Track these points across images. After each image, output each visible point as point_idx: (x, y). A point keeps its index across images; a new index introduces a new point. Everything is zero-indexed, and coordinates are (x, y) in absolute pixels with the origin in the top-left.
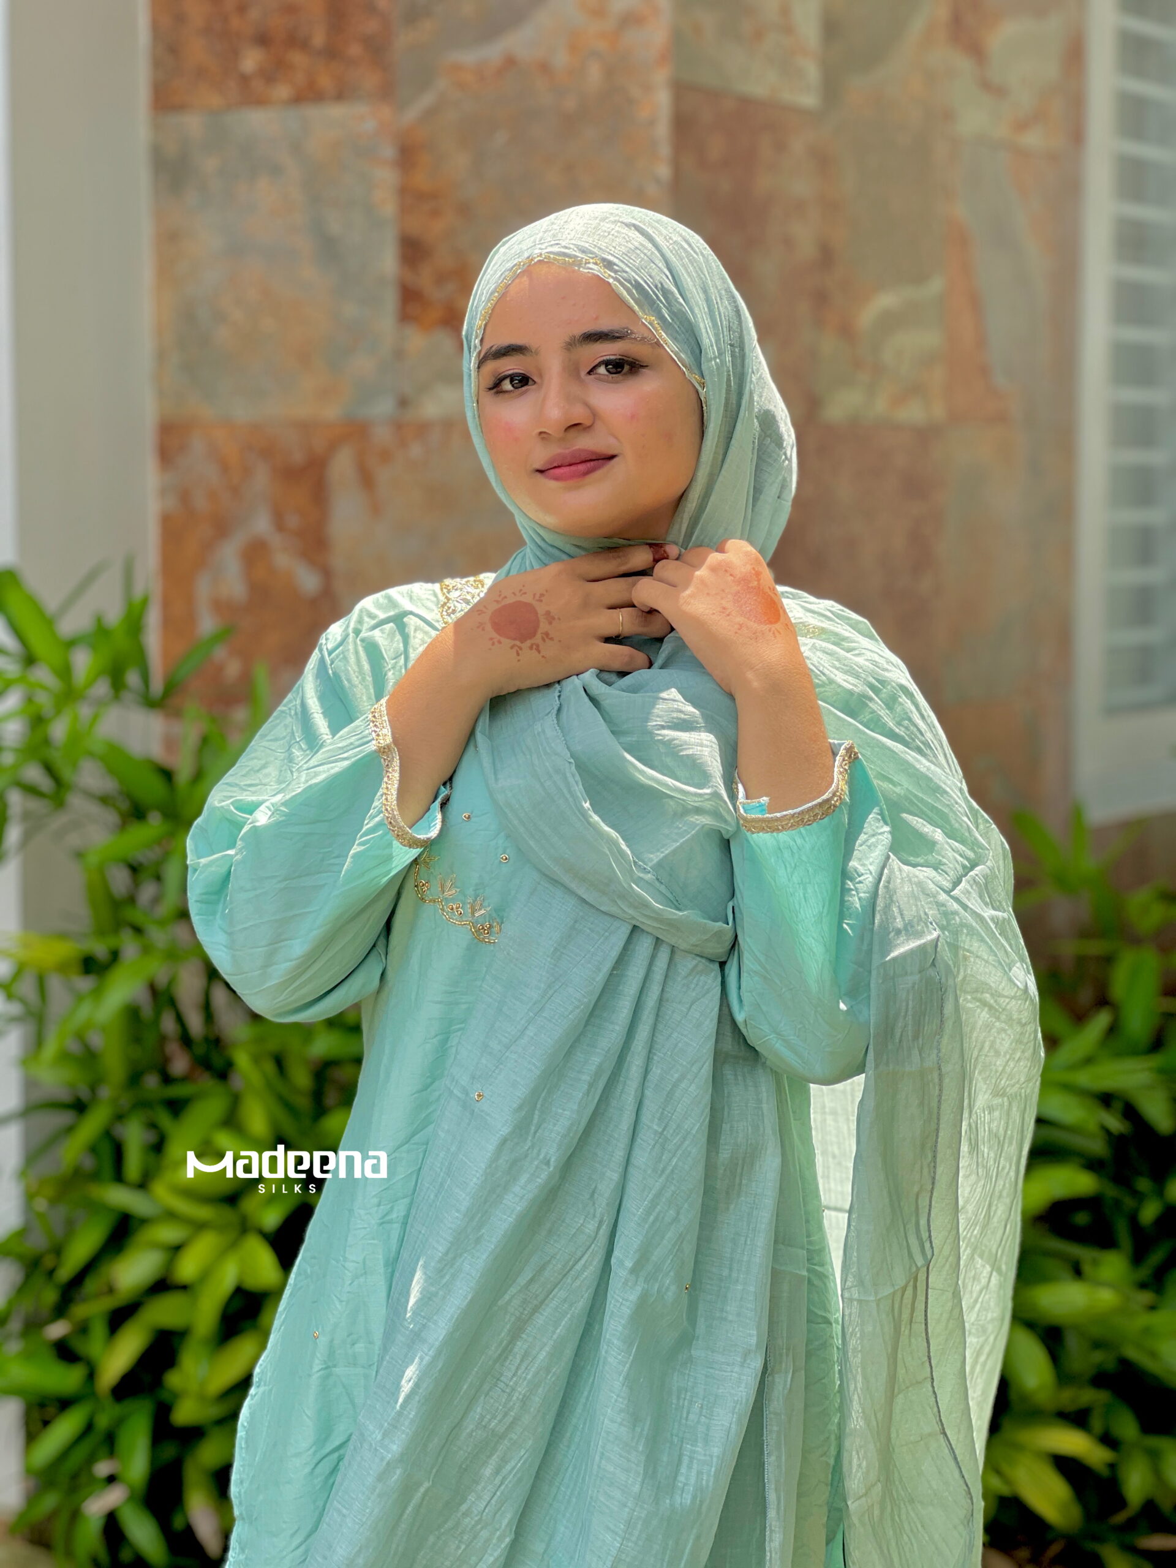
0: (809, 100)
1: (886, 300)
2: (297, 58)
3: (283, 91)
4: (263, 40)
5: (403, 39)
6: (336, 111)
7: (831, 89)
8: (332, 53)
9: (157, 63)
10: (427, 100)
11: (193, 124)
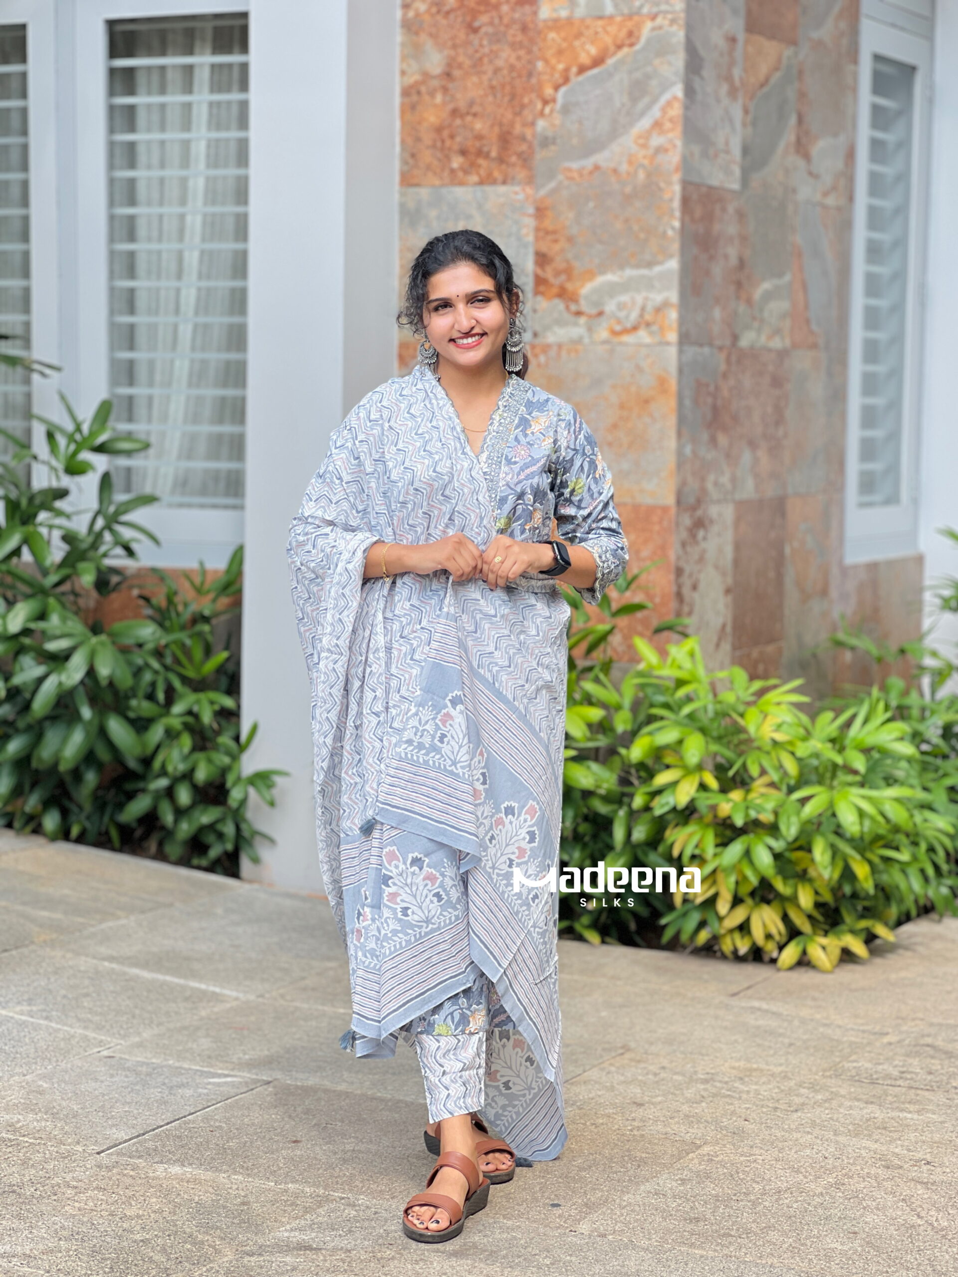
0: (736, 186)
1: (766, 286)
2: (481, 161)
3: (474, 178)
4: (463, 152)
5: (540, 155)
6: (502, 189)
7: (745, 181)
8: (501, 160)
9: (404, 162)
10: (552, 185)
11: (424, 193)
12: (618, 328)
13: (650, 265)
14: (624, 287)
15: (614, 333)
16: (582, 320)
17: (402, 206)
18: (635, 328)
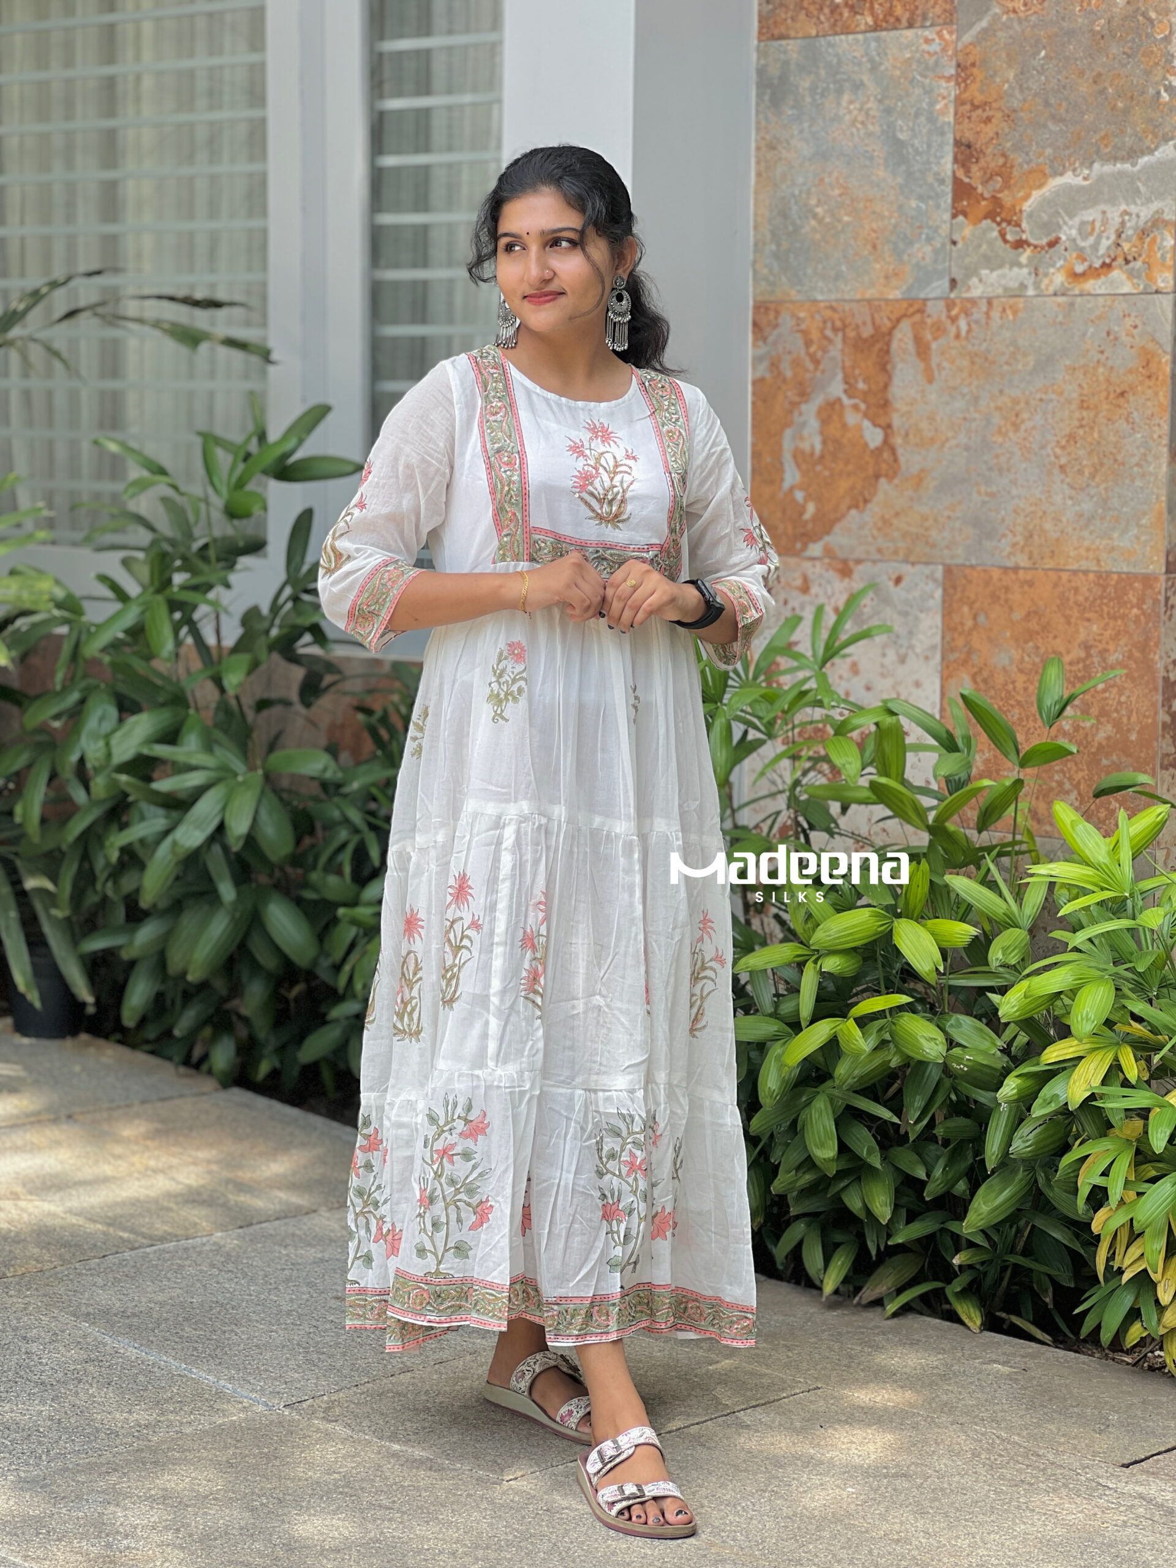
3: (866, 20)
6: (910, 33)
10: (984, 24)
11: (792, 48)
12: (1080, 268)
13: (1132, 155)
14: (1090, 196)
15: (1075, 276)
16: (1025, 256)
17: (761, 72)
18: (1107, 267)
